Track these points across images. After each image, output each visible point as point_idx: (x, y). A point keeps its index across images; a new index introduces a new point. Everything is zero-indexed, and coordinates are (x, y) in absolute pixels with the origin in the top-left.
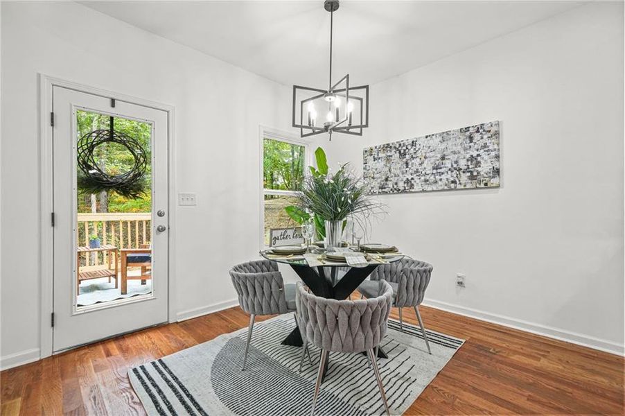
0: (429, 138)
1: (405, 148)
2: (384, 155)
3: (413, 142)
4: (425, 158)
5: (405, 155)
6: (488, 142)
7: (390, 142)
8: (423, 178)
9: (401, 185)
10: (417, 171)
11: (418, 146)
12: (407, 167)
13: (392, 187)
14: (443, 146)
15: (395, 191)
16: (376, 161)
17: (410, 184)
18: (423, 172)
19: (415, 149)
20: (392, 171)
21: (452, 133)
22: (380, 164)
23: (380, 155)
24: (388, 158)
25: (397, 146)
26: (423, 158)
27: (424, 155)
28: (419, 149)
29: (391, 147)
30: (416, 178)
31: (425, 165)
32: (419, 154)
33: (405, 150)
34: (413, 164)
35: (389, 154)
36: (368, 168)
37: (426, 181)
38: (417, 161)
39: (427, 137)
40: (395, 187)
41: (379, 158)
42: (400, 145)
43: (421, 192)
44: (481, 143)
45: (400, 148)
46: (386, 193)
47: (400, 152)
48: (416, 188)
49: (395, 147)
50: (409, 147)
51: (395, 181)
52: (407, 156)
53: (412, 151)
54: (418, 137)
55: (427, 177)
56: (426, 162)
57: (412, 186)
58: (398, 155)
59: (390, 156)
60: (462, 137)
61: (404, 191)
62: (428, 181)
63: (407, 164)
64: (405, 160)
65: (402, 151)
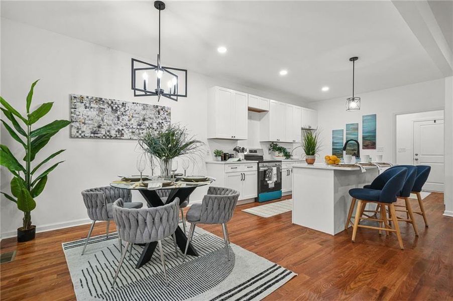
0: (135, 104)
1: (116, 106)
2: (97, 106)
3: (123, 104)
4: (132, 117)
5: (117, 111)
6: (167, 117)
7: (103, 97)
8: (130, 130)
9: (113, 133)
10: (126, 125)
11: (127, 107)
12: (119, 120)
13: (104, 133)
14: (144, 112)
15: (108, 137)
16: (87, 109)
17: (120, 133)
18: (131, 126)
19: (124, 109)
20: (105, 121)
21: (149, 106)
22: (93, 113)
23: (92, 105)
24: (101, 110)
25: (110, 103)
26: (131, 117)
27: (131, 115)
28: (128, 110)
29: (103, 102)
30: (126, 130)
31: (132, 122)
32: (128, 113)
33: (116, 107)
34: (123, 119)
35: (102, 106)
36: (77, 113)
37: (133, 132)
38: (126, 118)
39: (133, 103)
40: (108, 134)
41: (91, 108)
42: (112, 102)
43: (129, 139)
44: (164, 116)
45: (112, 105)
46: (99, 137)
47: (112, 108)
48: (126, 137)
49: (108, 103)
50: (120, 107)
51: (108, 129)
52: (119, 112)
53: (122, 109)
54: (127, 101)
55: (134, 130)
56: (133, 119)
57: (122, 135)
58: (110, 109)
59: (102, 108)
60: (155, 111)
61: (116, 138)
62: (134, 132)
63: (118, 118)
64: (116, 114)
65: (114, 108)
